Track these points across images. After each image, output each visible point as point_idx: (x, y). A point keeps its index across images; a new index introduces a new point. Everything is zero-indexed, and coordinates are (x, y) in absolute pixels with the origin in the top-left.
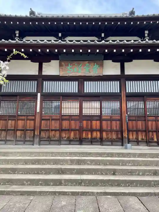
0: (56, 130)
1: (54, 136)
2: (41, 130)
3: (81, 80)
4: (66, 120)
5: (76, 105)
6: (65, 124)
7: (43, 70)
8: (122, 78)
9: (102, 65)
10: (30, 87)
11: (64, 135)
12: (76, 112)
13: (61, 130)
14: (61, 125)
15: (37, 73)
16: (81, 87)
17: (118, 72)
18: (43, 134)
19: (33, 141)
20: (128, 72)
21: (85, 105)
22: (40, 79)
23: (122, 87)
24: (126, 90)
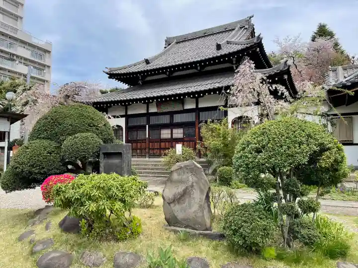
0: (157, 149)
1: (157, 152)
2: (149, 149)
3: (172, 114)
4: (162, 142)
5: (169, 131)
6: (163, 144)
7: (149, 109)
8: (198, 110)
9: (183, 102)
10: (142, 121)
11: (162, 152)
12: (169, 136)
13: (160, 149)
14: (160, 145)
15: (146, 112)
16: (172, 118)
17: (193, 106)
18: (151, 152)
19: (146, 156)
20: (200, 106)
21: (175, 131)
22: (148, 115)
23: (198, 117)
24: (199, 119)
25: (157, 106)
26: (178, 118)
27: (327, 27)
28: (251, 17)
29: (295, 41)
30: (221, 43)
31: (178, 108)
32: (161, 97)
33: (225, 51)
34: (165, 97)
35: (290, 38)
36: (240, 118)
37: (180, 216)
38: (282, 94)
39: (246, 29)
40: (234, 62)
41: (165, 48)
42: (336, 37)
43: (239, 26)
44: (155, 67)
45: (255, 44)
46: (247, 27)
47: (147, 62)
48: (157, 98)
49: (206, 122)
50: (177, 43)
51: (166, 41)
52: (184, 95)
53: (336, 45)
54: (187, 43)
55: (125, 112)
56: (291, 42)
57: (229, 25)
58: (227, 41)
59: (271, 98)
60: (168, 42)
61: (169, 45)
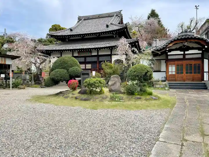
3: (85, 57)
5: (84, 65)
7: (74, 54)
8: (98, 56)
9: (91, 52)
15: (72, 56)
16: (85, 59)
17: (96, 54)
20: (100, 54)
21: (87, 65)
24: (99, 60)
25: (78, 53)
26: (88, 59)
27: (155, 11)
28: (121, 11)
29: (139, 19)
30: (108, 24)
31: (89, 54)
32: (82, 49)
33: (111, 28)
34: (83, 49)
35: (137, 17)
36: (118, 60)
37: (113, 89)
38: (136, 52)
39: (119, 17)
40: (114, 34)
41: (78, 22)
42: (159, 17)
43: (115, 14)
44: (76, 34)
45: (124, 27)
46: (119, 16)
47: (71, 30)
48: (79, 49)
49: (104, 62)
50: (84, 20)
51: (78, 18)
52: (93, 49)
53: (159, 21)
54: (90, 21)
55: (60, 55)
56: (138, 19)
57: (111, 13)
58: (111, 23)
59: (132, 53)
60: (80, 19)
61: (80, 20)
